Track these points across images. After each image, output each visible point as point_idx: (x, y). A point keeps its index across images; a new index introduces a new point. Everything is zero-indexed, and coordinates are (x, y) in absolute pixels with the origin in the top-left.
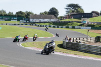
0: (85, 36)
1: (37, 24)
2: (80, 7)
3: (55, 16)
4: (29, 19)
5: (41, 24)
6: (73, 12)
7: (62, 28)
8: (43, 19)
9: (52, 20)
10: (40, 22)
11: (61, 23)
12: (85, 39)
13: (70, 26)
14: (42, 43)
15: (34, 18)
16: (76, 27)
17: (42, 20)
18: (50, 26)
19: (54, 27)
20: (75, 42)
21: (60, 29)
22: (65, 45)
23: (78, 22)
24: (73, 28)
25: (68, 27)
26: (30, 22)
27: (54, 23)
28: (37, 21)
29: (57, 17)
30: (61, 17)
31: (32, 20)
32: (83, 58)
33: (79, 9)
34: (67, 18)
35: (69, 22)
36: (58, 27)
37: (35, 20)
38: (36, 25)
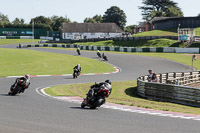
0: (187, 68)
1: (78, 44)
2: (173, 4)
3: (118, 24)
4: (60, 33)
5: (87, 44)
6: (158, 15)
7: (133, 51)
8: (93, 32)
9: (112, 35)
10: (85, 40)
11: (132, 42)
12: (187, 74)
15: (70, 32)
16: (166, 48)
17: (89, 36)
18: (107, 49)
19: (117, 50)
20: (164, 82)
21: (129, 54)
22: (142, 90)
23: (170, 38)
24: (160, 50)
25: (147, 50)
26: (62, 41)
27: (116, 41)
28: (78, 38)
29: (122, 28)
30: (132, 27)
31: (66, 36)
32: (182, 117)
33: (171, 9)
34: (144, 30)
35: (151, 38)
36: (126, 50)
37: (72, 36)
38: (75, 46)
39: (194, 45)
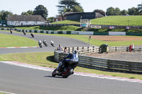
0: (86, 44)
1: (17, 28)
2: (77, 4)
3: (43, 16)
4: (6, 21)
5: (23, 28)
6: (68, 10)
7: (52, 33)
8: (27, 21)
9: (39, 23)
10: (22, 26)
11: (51, 27)
12: (86, 48)
13: (64, 31)
14: (25, 55)
15: (13, 20)
16: (73, 31)
17: (24, 23)
18: (36, 32)
19: (42, 32)
21: (49, 35)
22: (57, 57)
23: (75, 25)
24: (69, 33)
25: (61, 33)
26: (7, 26)
27: (42, 27)
28: (17, 24)
29: (45, 19)
30: (52, 18)
31: (10, 23)
32: (82, 75)
33: (76, 7)
34: (59, 20)
35: (63, 25)
36: (47, 33)
37: (14, 23)
38: (16, 30)
39: (90, 30)
